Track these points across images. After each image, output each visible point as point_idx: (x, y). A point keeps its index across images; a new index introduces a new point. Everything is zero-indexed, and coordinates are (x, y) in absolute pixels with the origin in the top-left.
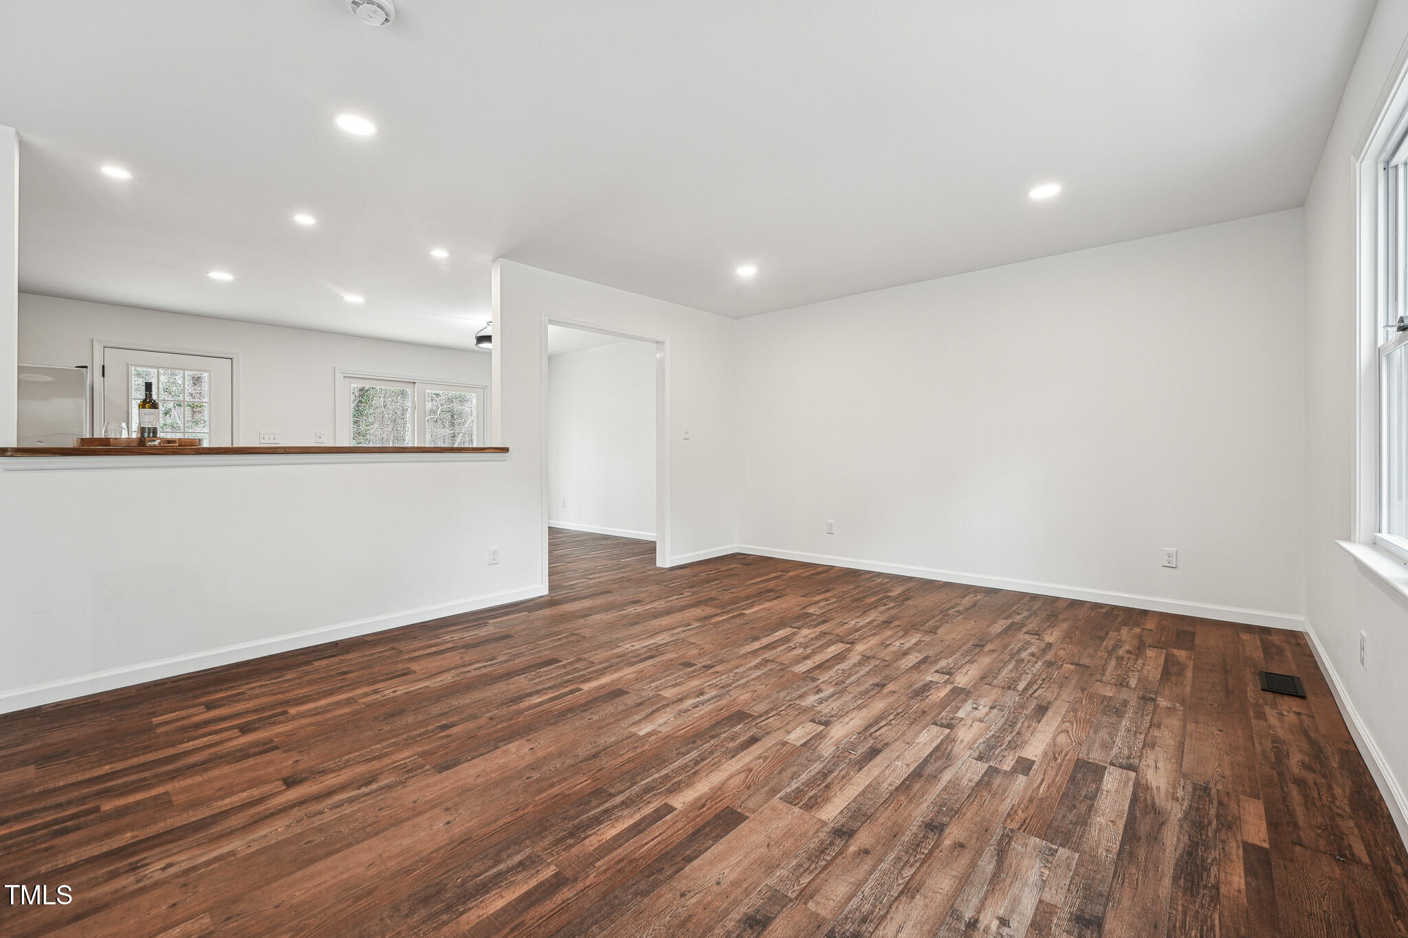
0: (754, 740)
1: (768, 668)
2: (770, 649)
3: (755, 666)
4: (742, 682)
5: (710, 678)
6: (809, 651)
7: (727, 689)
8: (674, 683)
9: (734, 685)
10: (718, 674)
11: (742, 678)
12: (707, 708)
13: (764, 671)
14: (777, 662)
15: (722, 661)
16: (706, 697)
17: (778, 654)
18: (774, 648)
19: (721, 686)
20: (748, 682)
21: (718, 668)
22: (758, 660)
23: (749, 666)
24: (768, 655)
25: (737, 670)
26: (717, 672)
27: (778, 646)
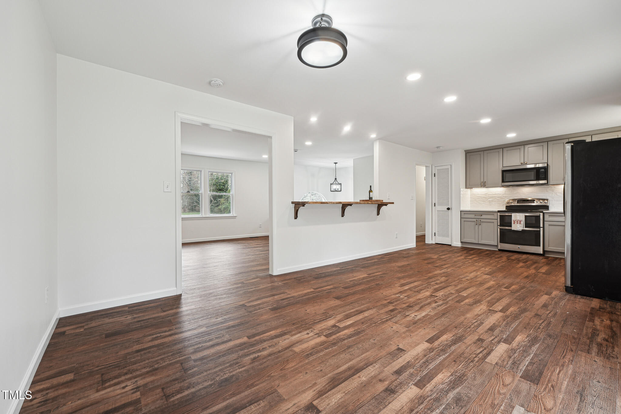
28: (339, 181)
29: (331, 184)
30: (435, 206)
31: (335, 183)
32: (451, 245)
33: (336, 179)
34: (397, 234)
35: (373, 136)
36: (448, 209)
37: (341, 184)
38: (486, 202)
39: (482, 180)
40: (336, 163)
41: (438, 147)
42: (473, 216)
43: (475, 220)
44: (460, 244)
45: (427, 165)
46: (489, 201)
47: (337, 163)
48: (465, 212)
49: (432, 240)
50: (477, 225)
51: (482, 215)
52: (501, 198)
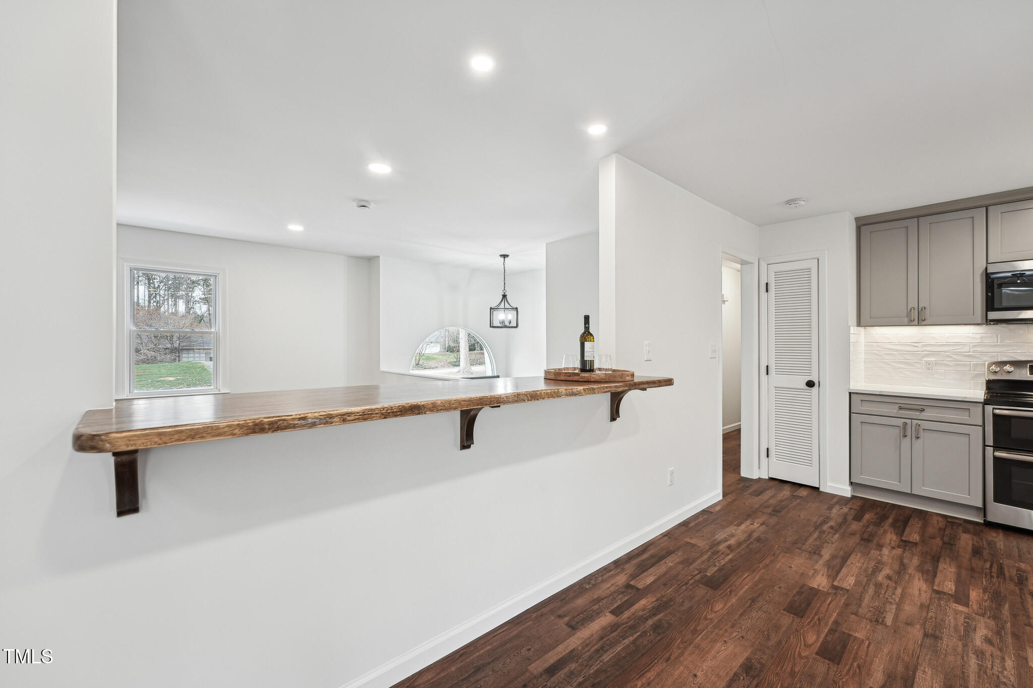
28: (513, 300)
29: (491, 308)
30: (767, 374)
31: (502, 306)
32: (818, 489)
33: (504, 296)
34: (672, 473)
35: (597, 130)
36: (810, 384)
37: (517, 308)
38: (918, 366)
39: (913, 303)
40: (505, 256)
41: (789, 202)
42: (894, 410)
43: (900, 422)
44: (849, 488)
45: (746, 258)
46: (928, 363)
47: (507, 256)
48: (863, 397)
49: (759, 468)
50: (908, 439)
51: (924, 410)
52: (966, 356)
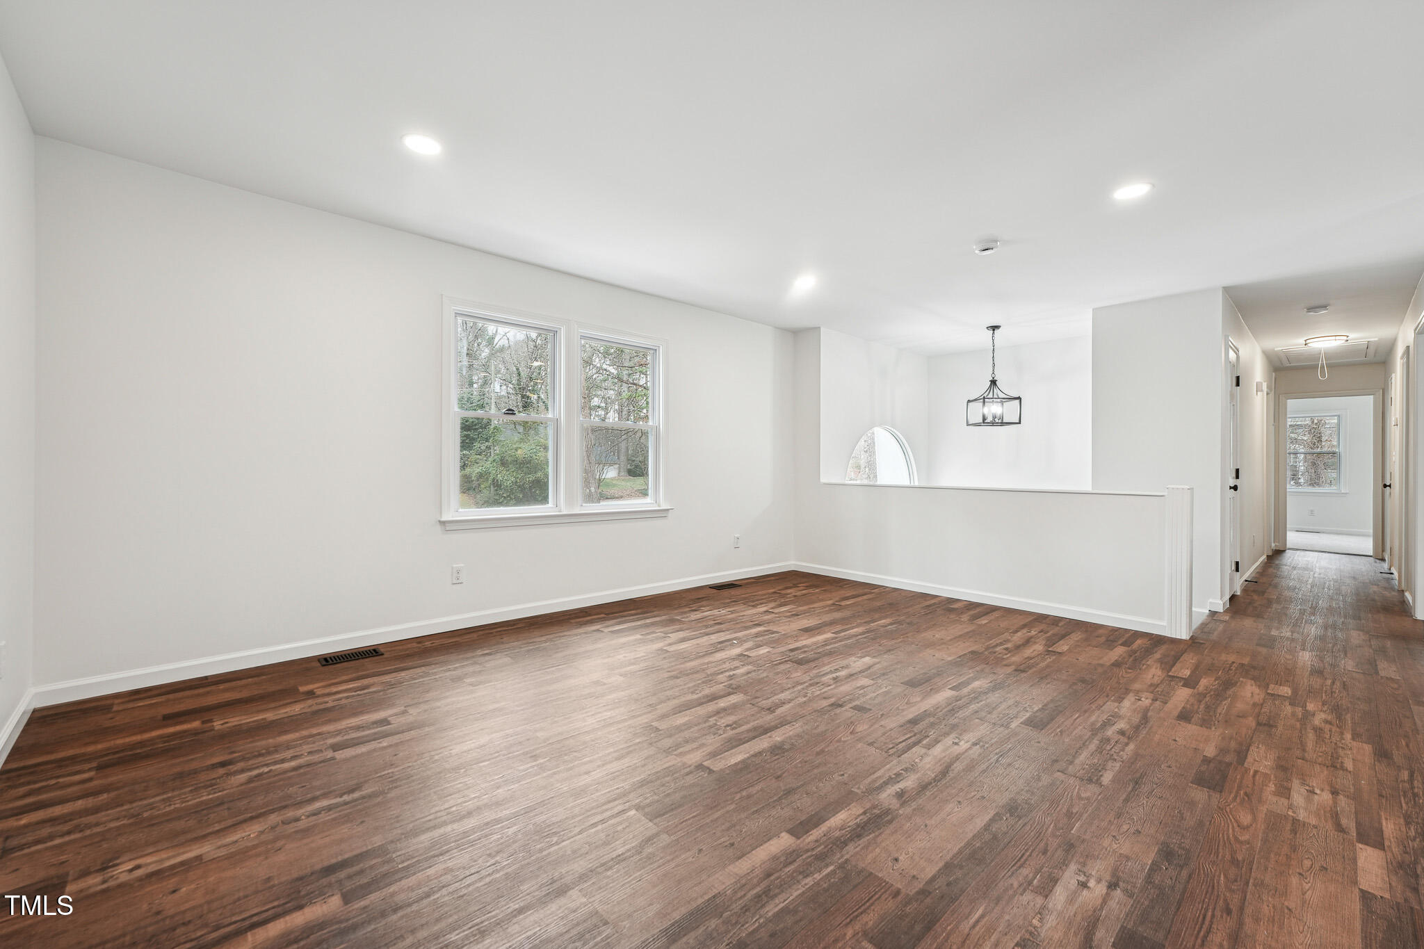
0: (792, 650)
1: (770, 700)
2: (761, 727)
3: (784, 703)
4: (800, 687)
5: (830, 693)
6: (712, 720)
7: (812, 681)
8: (865, 690)
9: (807, 684)
10: (824, 695)
11: (800, 691)
12: (826, 669)
13: (776, 697)
14: (759, 707)
15: (821, 712)
16: (831, 676)
17: (753, 718)
18: (755, 729)
19: (818, 685)
20: (793, 687)
21: (825, 703)
22: (779, 711)
23: (791, 704)
24: (768, 718)
25: (805, 699)
26: (825, 698)
27: (748, 731)
